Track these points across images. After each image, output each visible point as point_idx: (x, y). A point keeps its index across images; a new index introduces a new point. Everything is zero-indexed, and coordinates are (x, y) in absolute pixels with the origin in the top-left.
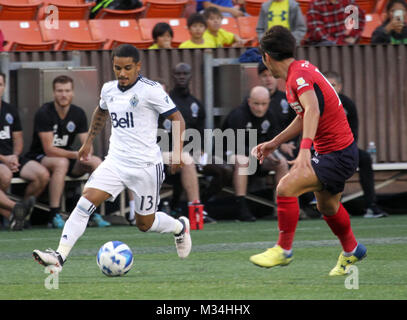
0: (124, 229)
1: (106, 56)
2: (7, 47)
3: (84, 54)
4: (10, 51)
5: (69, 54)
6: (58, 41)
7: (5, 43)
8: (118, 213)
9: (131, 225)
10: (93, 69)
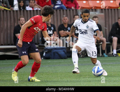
0: (112, 57)
1: (107, 10)
2: (80, 8)
3: (101, 10)
4: (81, 9)
5: (97, 10)
6: (93, 6)
7: (79, 7)
8: (110, 53)
9: (114, 56)
10: (103, 14)
